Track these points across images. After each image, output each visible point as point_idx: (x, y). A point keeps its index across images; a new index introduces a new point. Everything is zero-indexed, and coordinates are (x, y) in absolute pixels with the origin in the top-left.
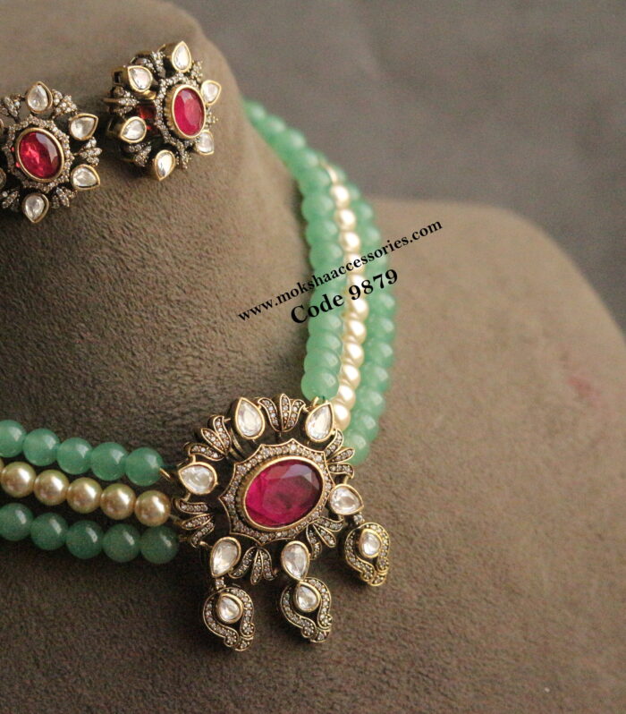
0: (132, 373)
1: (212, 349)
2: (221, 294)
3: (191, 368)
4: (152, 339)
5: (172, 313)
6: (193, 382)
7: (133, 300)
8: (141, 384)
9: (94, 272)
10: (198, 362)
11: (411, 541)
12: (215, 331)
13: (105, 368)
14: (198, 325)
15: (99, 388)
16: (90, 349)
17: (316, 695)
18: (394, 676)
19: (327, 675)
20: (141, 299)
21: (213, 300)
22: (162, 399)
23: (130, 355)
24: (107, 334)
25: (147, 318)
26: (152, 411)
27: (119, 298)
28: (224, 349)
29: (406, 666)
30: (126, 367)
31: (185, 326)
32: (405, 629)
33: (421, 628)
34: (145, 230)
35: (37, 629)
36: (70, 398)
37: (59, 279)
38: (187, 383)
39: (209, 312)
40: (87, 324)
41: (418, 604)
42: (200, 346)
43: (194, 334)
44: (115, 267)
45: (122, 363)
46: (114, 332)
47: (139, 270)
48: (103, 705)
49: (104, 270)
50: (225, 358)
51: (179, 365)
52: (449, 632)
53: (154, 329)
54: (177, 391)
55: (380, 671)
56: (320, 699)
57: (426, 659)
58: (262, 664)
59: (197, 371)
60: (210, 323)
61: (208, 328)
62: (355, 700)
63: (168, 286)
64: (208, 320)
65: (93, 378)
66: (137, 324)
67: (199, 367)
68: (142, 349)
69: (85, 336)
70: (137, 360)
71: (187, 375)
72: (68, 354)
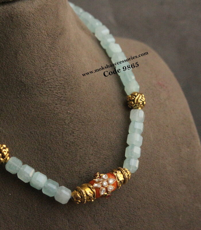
0: (34, 67)
3: (51, 67)
4: (40, 57)
7: (35, 45)
8: (36, 70)
9: (24, 36)
10: (53, 65)
14: (54, 54)
16: (22, 59)
17: (85, 164)
18: (108, 160)
20: (37, 45)
23: (33, 61)
24: (27, 55)
26: (40, 78)
27: (31, 44)
29: (111, 157)
30: (33, 65)
32: (112, 147)
34: (39, 25)
36: (16, 73)
37: (14, 37)
38: (50, 71)
40: (21, 51)
41: (115, 140)
42: (54, 60)
44: (31, 35)
45: (31, 64)
47: (37, 36)
49: (27, 36)
51: (48, 66)
53: (41, 54)
54: (47, 73)
55: (104, 158)
56: (86, 165)
62: (97, 166)
64: (56, 53)
65: (23, 67)
66: (36, 53)
67: (54, 66)
68: (37, 60)
69: (21, 55)
70: (36, 63)
71: (50, 69)
72: (16, 60)
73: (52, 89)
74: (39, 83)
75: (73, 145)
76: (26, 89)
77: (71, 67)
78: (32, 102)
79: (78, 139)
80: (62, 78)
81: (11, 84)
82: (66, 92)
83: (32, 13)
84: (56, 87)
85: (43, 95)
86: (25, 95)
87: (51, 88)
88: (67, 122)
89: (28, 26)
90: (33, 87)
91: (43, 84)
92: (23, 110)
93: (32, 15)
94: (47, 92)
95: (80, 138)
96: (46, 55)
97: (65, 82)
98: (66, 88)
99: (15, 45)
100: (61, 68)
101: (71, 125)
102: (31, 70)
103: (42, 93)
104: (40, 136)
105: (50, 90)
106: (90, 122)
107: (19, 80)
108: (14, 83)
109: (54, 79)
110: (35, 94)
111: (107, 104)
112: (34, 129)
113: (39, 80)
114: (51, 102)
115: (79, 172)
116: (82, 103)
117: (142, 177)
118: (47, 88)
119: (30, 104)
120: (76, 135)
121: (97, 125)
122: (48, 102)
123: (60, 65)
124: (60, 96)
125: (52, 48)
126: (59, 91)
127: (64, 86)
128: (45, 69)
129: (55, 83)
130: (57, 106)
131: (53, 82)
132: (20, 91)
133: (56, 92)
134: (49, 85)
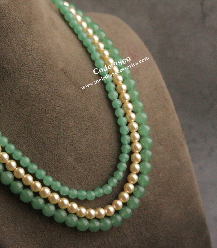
1: (34, 46)
2: (35, 31)
3: (29, 51)
4: (18, 44)
5: (23, 37)
7: (13, 34)
8: (16, 56)
10: (31, 49)
11: (91, 95)
12: (35, 41)
13: (6, 52)
15: (5, 57)
17: (69, 136)
18: (89, 130)
20: (15, 33)
21: (34, 33)
22: (22, 60)
23: (13, 48)
24: (6, 43)
25: (17, 38)
27: (9, 33)
28: (37, 46)
29: (92, 127)
30: (12, 52)
31: (26, 40)
32: (91, 118)
33: (95, 118)
34: (14, 14)
41: (94, 111)
42: (31, 45)
44: (8, 25)
45: (11, 50)
46: (8, 42)
47: (14, 25)
48: (12, 141)
49: (4, 26)
51: (26, 50)
52: (103, 118)
53: (18, 41)
54: (26, 57)
55: (85, 129)
57: (97, 126)
58: (54, 128)
59: (31, 52)
60: (33, 39)
62: (79, 137)
64: (33, 38)
66: (14, 40)
67: (31, 51)
68: (15, 46)
70: (15, 49)
71: (28, 53)
73: (32, 72)
74: (19, 68)
75: (56, 120)
76: (9, 74)
77: (48, 50)
78: (15, 85)
79: (60, 114)
80: (40, 60)
82: (45, 73)
84: (35, 69)
85: (24, 78)
86: (8, 80)
87: (31, 70)
88: (48, 100)
89: (4, 17)
90: (15, 72)
91: (24, 68)
92: (7, 93)
93: (7, 6)
94: (27, 75)
95: (62, 113)
96: (24, 41)
97: (43, 64)
98: (44, 69)
100: (39, 52)
101: (52, 102)
102: (11, 57)
103: (23, 76)
104: (25, 116)
106: (69, 98)
109: (32, 62)
110: (17, 78)
111: (83, 79)
112: (19, 110)
113: (19, 64)
114: (32, 83)
115: (64, 143)
116: (60, 81)
118: (27, 71)
119: (13, 87)
120: (58, 110)
121: (76, 99)
122: (30, 84)
123: (37, 49)
124: (40, 77)
125: (28, 34)
126: (38, 73)
127: (42, 68)
128: (24, 54)
129: (34, 66)
130: (38, 86)
131: (32, 65)
132: (3, 76)
133: (35, 74)
134: (28, 68)
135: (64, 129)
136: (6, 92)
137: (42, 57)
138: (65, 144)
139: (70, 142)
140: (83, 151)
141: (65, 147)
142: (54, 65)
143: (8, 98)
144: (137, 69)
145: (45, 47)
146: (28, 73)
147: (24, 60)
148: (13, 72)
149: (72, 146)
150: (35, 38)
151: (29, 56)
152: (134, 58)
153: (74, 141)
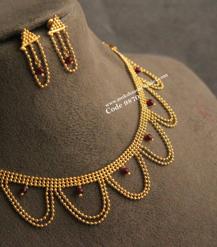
1: (82, 103)
2: (84, 83)
3: (76, 110)
4: (62, 100)
5: (68, 90)
6: (77, 115)
7: (55, 86)
8: (59, 116)
10: (78, 107)
12: (83, 96)
13: (46, 110)
14: (77, 94)
15: (44, 117)
16: (40, 104)
17: (125, 223)
18: (151, 215)
19: (128, 215)
20: (58, 86)
21: (82, 86)
25: (60, 92)
26: (63, 125)
27: (50, 85)
29: (154, 211)
30: (54, 110)
31: (72, 95)
32: (154, 198)
33: (159, 198)
35: (26, 204)
36: (34, 122)
38: (75, 115)
39: (80, 89)
40: (39, 95)
41: (157, 190)
42: (78, 101)
43: (76, 98)
45: (52, 109)
46: (49, 98)
47: (57, 75)
48: (51, 229)
50: (87, 106)
51: (72, 109)
52: (168, 199)
53: (62, 96)
54: (71, 118)
55: (146, 213)
57: (161, 209)
59: (78, 111)
60: (81, 93)
61: (81, 95)
62: (139, 224)
63: (66, 81)
65: (42, 114)
66: (57, 95)
68: (58, 103)
69: (38, 99)
70: (57, 107)
71: (74, 112)
72: (33, 106)
73: (79, 137)
74: (62, 131)
76: (48, 140)
78: (57, 154)
80: (89, 122)
81: (30, 135)
82: (96, 139)
83: (48, 48)
84: (83, 134)
85: (68, 145)
86: (47, 147)
87: (78, 135)
90: (56, 137)
91: (68, 132)
93: (49, 51)
94: (73, 141)
96: (69, 96)
97: (93, 127)
98: (95, 134)
99: (31, 88)
100: (88, 111)
102: (52, 117)
103: (67, 143)
105: (77, 138)
107: (38, 129)
108: (33, 133)
109: (80, 124)
110: (60, 145)
113: (62, 127)
114: (79, 152)
116: (115, 149)
117: (192, 231)
118: (72, 135)
119: (54, 158)
122: (76, 154)
124: (89, 144)
125: (75, 87)
126: (87, 139)
127: (93, 132)
128: (69, 114)
129: (81, 129)
130: (86, 156)
131: (79, 128)
132: (41, 142)
133: (83, 140)
134: (75, 132)
135: (120, 213)
136: (45, 164)
137: (92, 117)
138: (120, 234)
139: (127, 230)
140: (142, 243)
141: (120, 238)
142: (107, 128)
143: (46, 172)
144: (210, 132)
145: (96, 105)
146: (73, 139)
147: (69, 122)
148: (55, 137)
149: (129, 236)
150: (84, 92)
151: (75, 116)
152: (205, 117)
153: (132, 230)
